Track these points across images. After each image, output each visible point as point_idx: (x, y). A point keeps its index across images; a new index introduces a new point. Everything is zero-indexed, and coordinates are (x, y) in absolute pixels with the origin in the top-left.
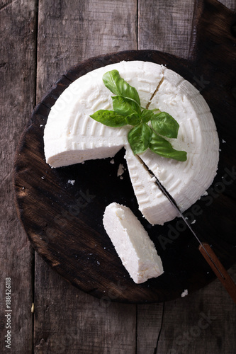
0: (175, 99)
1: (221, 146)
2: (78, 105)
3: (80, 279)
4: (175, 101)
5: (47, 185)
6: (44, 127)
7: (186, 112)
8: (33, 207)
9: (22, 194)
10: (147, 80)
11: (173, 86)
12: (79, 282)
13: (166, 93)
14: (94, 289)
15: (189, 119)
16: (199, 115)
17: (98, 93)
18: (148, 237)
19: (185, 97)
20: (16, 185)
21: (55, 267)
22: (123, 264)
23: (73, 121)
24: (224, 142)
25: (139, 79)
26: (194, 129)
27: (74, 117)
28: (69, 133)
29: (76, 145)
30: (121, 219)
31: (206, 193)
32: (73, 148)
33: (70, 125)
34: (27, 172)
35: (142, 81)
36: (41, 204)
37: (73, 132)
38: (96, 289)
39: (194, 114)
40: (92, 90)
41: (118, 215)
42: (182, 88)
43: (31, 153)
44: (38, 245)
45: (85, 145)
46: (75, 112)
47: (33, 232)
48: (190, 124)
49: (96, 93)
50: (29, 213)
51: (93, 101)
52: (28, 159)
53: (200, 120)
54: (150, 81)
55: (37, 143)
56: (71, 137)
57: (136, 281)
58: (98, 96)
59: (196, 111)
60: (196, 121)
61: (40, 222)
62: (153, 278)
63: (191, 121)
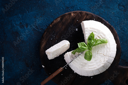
0: (102, 62)
1: (90, 77)
2: (99, 31)
3: (46, 33)
4: (102, 61)
5: (76, 22)
6: (94, 20)
7: (98, 65)
8: (68, 18)
9: (72, 14)
10: (108, 53)
11: (107, 61)
12: (45, 33)
13: (104, 59)
14: (43, 38)
15: (96, 66)
16: (98, 69)
17: (103, 37)
18: (60, 55)
19: (103, 65)
20: (75, 12)
21: (50, 26)
22: (52, 47)
23: (94, 30)
24: (92, 78)
25: (108, 50)
26: (93, 68)
27: (95, 30)
28: (90, 28)
29: (87, 31)
30: (64, 46)
31: (75, 72)
32: (85, 30)
33: (93, 29)
34: (79, 15)
35: (107, 51)
36: (69, 20)
37: (91, 29)
38: (44, 39)
39: (98, 68)
40: (105, 35)
41: (66, 45)
42: (107, 64)
43: (85, 16)
44: (56, 20)
45: (87, 33)
46: (97, 30)
47: (60, 18)
48: (95, 67)
49: (103, 36)
50: (66, 17)
51: (101, 36)
52: (83, 16)
53: (96, 70)
54: (108, 54)
55: (89, 18)
56: (89, 29)
57: (46, 51)
58: (102, 37)
59: (99, 68)
60: (96, 69)
61: (64, 20)
62: (47, 57)
63: (96, 67)
